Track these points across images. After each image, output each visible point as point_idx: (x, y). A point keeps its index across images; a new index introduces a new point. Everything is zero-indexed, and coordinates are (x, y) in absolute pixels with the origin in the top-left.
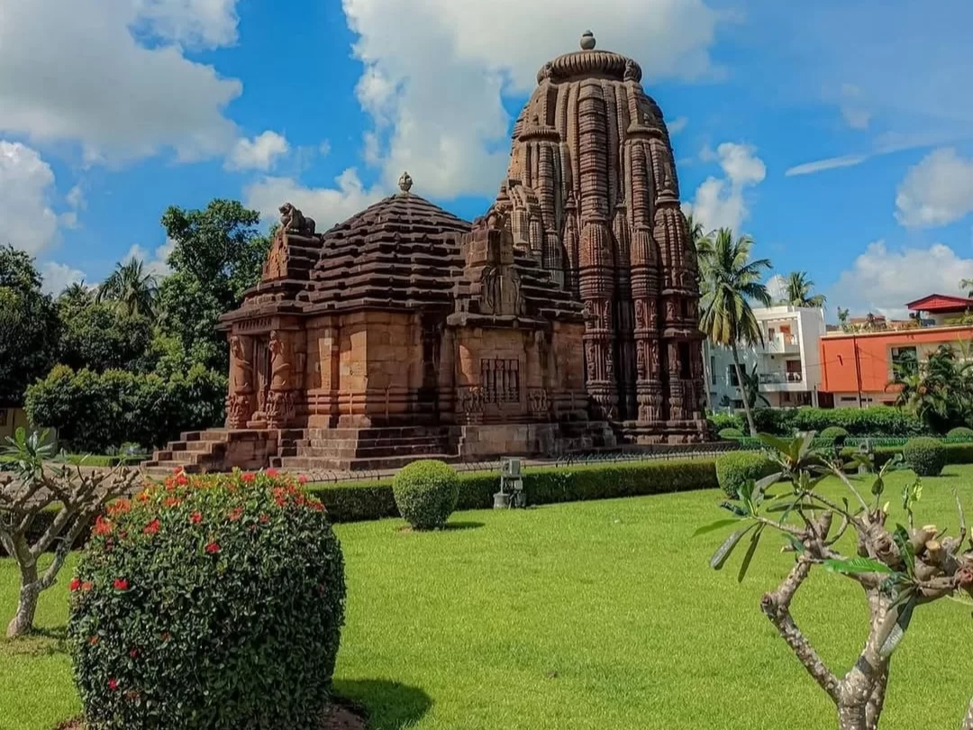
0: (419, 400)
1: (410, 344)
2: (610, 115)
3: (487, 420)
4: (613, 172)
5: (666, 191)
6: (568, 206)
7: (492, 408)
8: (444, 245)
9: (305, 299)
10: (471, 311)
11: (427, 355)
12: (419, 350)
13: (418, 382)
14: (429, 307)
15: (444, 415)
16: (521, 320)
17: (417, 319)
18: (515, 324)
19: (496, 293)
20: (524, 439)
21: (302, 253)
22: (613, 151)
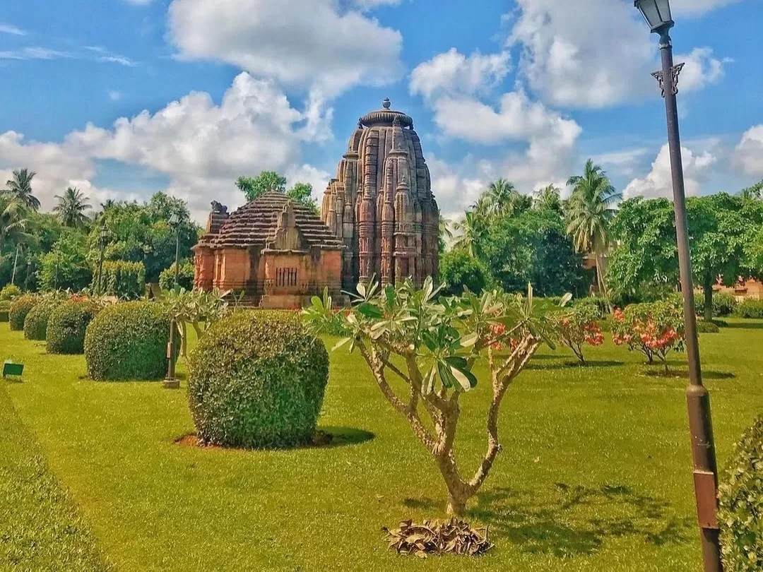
0: (247, 285)
1: (244, 262)
2: (381, 145)
3: (275, 293)
4: (379, 174)
5: (402, 183)
6: (359, 191)
7: (280, 288)
8: (271, 218)
9: (213, 242)
10: (270, 248)
11: (252, 266)
12: (248, 264)
13: (247, 277)
14: (253, 246)
15: (258, 291)
16: (293, 251)
17: (247, 251)
18: (289, 253)
19: (283, 240)
20: (293, 301)
21: (217, 222)
22: (380, 163)
